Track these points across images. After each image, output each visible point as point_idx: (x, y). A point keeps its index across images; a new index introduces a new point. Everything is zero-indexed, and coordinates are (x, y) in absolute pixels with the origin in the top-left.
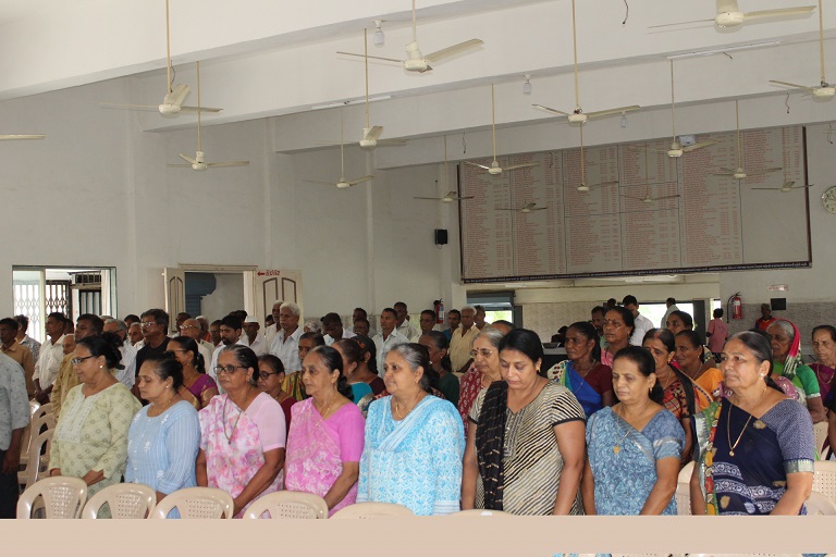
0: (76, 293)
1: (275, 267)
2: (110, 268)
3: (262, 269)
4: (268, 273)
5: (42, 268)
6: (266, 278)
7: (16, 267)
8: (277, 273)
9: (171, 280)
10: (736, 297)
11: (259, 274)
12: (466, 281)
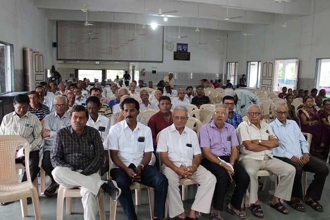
8: (38, 52)
10: (144, 70)
11: (34, 52)
12: (58, 60)
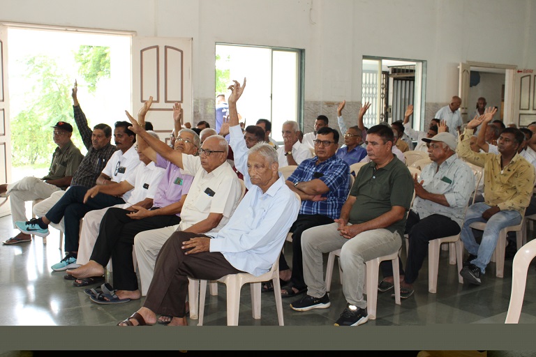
0: (391, 80)
1: (529, 68)
2: (422, 61)
3: (520, 68)
4: (526, 71)
5: (380, 59)
6: (522, 74)
7: (365, 57)
8: (531, 71)
9: (464, 71)
11: (519, 72)
